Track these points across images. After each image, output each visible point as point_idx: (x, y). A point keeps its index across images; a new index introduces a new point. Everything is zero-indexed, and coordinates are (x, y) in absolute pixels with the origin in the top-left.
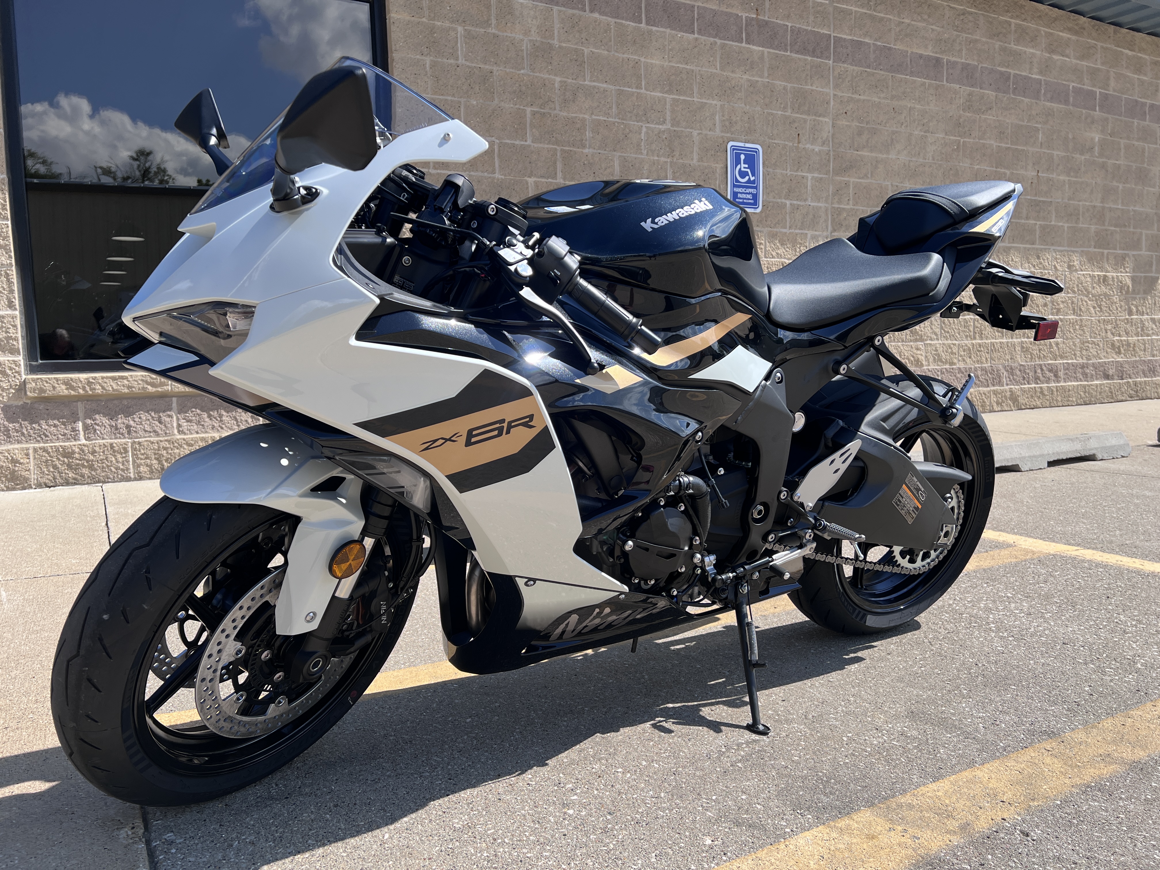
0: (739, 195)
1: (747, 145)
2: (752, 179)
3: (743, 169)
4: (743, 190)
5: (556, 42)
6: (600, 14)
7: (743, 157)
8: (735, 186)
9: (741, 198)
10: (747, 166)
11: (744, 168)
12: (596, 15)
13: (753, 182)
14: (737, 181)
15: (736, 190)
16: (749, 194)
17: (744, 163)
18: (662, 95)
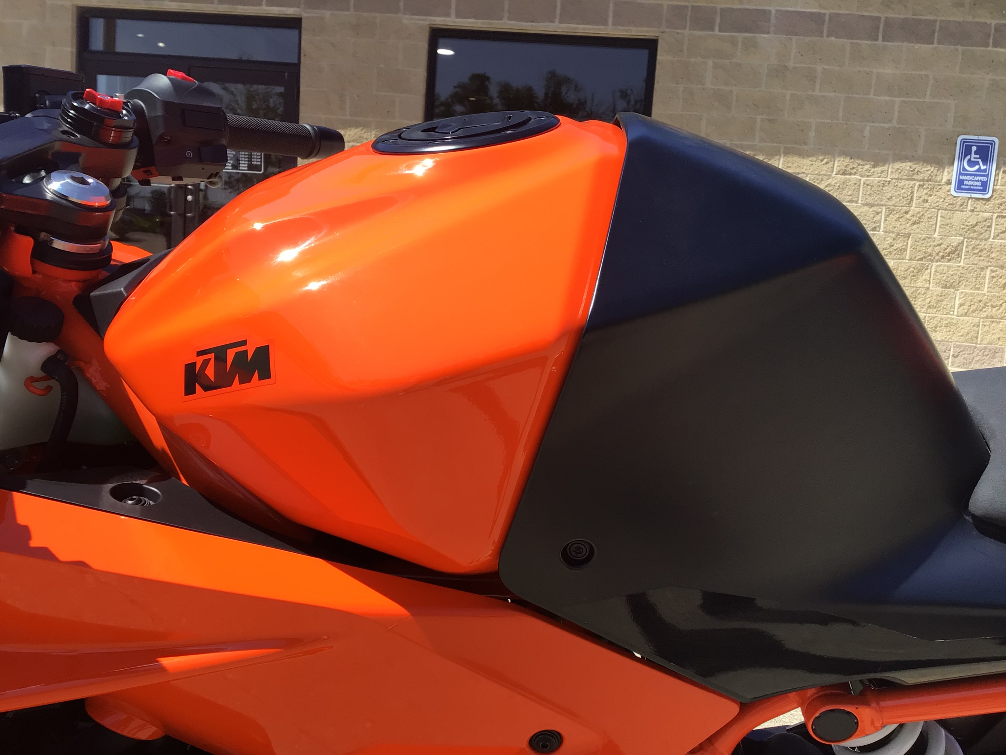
0: (965, 182)
1: (981, 138)
2: (983, 167)
3: (972, 159)
4: (971, 178)
5: (791, 64)
6: (836, 37)
7: (974, 149)
8: (961, 174)
9: (968, 185)
10: (978, 156)
11: (974, 158)
12: (833, 39)
13: (985, 171)
14: (964, 169)
15: (962, 178)
16: (978, 181)
17: (976, 153)
18: (890, 98)
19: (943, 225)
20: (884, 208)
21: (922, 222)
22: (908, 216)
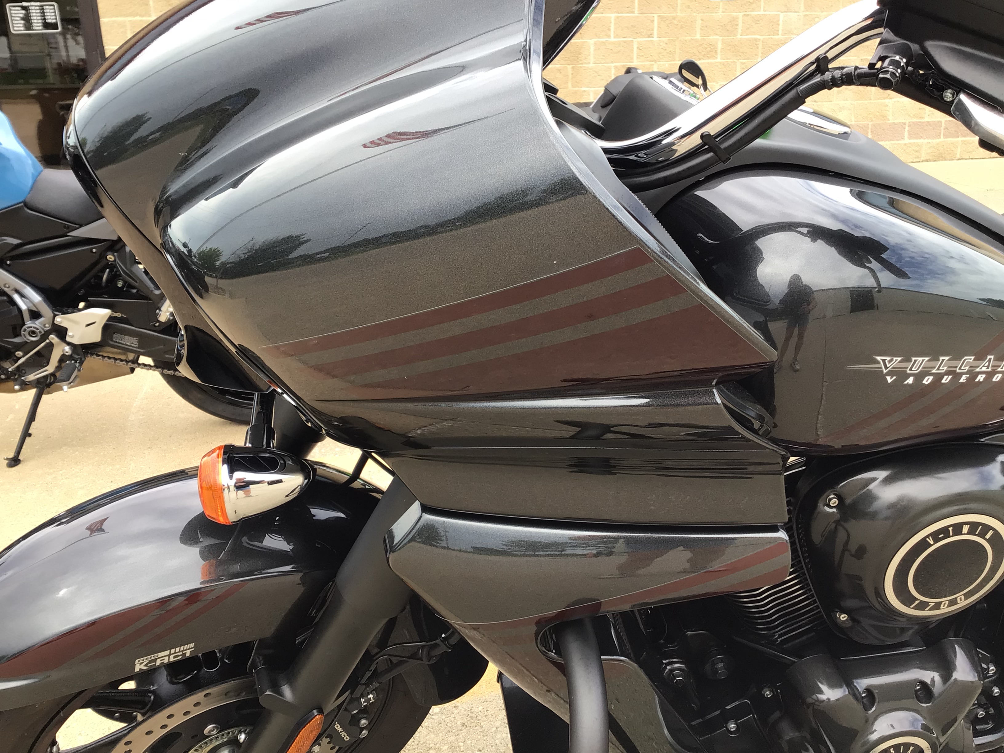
19: (703, 27)
20: (656, 16)
21: (686, 26)
22: (675, 22)
